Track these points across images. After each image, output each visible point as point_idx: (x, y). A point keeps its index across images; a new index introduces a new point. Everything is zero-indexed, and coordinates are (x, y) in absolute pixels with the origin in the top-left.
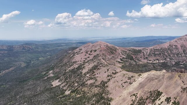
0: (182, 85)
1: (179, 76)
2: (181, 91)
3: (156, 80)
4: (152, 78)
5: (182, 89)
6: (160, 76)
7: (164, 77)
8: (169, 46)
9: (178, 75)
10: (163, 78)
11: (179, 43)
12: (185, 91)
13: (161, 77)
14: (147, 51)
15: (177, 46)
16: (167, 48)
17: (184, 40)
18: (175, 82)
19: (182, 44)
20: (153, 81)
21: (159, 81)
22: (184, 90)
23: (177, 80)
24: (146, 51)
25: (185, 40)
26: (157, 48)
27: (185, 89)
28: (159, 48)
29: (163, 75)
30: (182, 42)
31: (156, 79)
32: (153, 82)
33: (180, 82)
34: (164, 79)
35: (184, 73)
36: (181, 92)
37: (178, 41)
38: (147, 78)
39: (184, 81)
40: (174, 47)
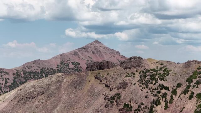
0: (107, 91)
1: (96, 78)
2: (104, 105)
3: (41, 97)
4: (31, 93)
5: (107, 101)
6: (49, 85)
7: (60, 85)
8: (59, 64)
9: (95, 75)
10: (59, 89)
11: (82, 57)
12: (115, 103)
13: (54, 87)
14: (7, 76)
15: (78, 64)
16: (56, 69)
17: (93, 52)
18: (89, 91)
19: (90, 59)
20: (33, 100)
21: (50, 96)
22: (111, 102)
23: (92, 87)
24: (4, 77)
25: (95, 51)
26: (32, 70)
27: (113, 98)
28: (36, 68)
29: (59, 81)
30: (88, 55)
31: (42, 93)
32: (33, 103)
33: (100, 87)
34: (62, 90)
35: (108, 68)
36: (106, 106)
37: (79, 54)
38: (15, 98)
39: (108, 83)
40: (72, 66)
